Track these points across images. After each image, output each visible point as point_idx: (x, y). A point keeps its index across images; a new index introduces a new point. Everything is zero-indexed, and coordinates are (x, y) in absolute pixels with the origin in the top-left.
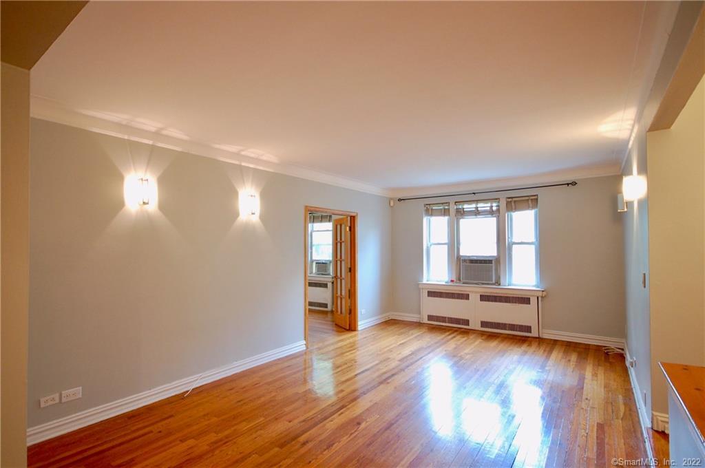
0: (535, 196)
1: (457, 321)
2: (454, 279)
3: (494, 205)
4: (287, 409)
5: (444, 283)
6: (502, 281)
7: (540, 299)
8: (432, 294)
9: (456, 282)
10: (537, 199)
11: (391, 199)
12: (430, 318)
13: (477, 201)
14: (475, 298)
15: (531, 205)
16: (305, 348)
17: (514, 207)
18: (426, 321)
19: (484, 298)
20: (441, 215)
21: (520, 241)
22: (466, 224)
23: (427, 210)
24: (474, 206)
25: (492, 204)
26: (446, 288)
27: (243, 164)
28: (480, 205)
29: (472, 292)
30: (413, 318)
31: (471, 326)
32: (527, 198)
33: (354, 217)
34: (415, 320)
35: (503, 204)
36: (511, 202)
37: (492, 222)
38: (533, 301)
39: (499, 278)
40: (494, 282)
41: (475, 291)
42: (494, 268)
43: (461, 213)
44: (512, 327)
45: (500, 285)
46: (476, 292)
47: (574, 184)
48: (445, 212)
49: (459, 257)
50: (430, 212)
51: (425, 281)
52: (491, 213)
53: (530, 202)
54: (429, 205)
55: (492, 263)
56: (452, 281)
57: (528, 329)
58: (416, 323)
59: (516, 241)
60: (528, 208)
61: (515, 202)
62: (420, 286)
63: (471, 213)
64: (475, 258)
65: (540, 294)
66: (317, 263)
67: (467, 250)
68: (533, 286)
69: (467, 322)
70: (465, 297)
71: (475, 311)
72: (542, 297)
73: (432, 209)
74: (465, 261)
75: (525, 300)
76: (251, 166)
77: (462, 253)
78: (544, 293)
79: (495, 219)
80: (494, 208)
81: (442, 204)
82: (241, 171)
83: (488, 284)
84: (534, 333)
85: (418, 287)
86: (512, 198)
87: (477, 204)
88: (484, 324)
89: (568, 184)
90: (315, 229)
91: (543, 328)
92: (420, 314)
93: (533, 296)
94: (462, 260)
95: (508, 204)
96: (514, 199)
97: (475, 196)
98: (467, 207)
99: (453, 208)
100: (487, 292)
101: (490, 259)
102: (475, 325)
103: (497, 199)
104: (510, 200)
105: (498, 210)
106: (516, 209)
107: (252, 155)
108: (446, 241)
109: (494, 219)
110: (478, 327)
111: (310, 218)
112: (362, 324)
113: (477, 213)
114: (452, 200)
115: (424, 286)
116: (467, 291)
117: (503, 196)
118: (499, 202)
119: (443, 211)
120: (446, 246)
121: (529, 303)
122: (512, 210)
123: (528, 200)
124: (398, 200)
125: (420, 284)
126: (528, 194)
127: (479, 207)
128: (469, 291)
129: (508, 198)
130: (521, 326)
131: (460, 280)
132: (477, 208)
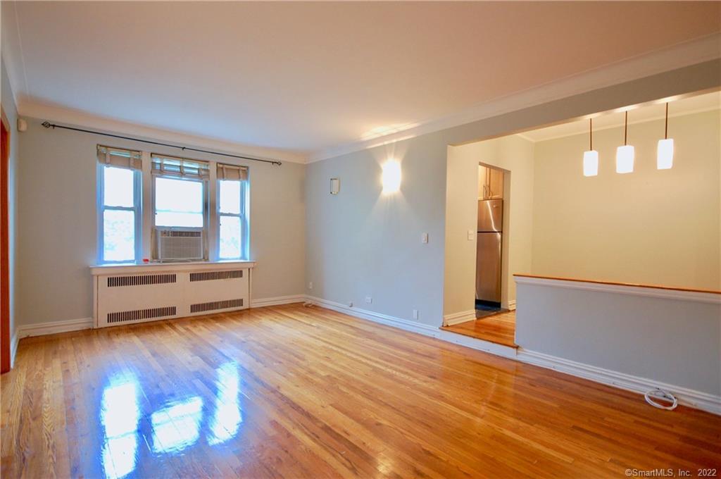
0: (245, 167)
1: (158, 312)
2: (149, 257)
3: (203, 167)
5: (134, 264)
6: (210, 257)
7: (251, 270)
8: (113, 282)
9: (151, 262)
10: (247, 171)
12: (112, 317)
13: (183, 159)
14: (183, 278)
15: (241, 176)
17: (225, 175)
18: (104, 323)
19: (194, 277)
20: (129, 166)
21: (227, 213)
22: (162, 184)
23: (102, 154)
24: (178, 164)
25: (200, 166)
26: (135, 270)
28: (186, 164)
29: (179, 271)
30: (79, 324)
31: (178, 315)
32: (238, 168)
34: (85, 327)
35: (213, 169)
36: (222, 168)
37: (197, 188)
38: (245, 273)
39: (208, 252)
40: (202, 257)
41: (183, 270)
42: (202, 241)
43: (159, 170)
44: (225, 304)
45: (208, 260)
46: (186, 271)
47: (279, 164)
48: (134, 164)
49: (155, 231)
50: (105, 155)
51: (97, 265)
52: (198, 176)
53: (241, 172)
54: (107, 147)
55: (199, 235)
56: (145, 260)
57: (240, 302)
59: (224, 212)
60: (239, 178)
61: (227, 169)
62: (94, 272)
63: (172, 173)
65: (250, 266)
67: (162, 220)
68: (241, 258)
69: (173, 310)
70: (171, 278)
71: (183, 295)
72: (253, 268)
73: (111, 155)
74: (165, 233)
75: (237, 274)
77: (158, 223)
78: (255, 264)
79: (201, 184)
80: (202, 172)
81: (131, 150)
83: (195, 260)
84: (245, 306)
85: (88, 274)
86: (224, 164)
87: (183, 162)
88: (195, 308)
89: (274, 163)
91: (253, 298)
92: (90, 313)
93: (246, 268)
94: (162, 232)
95: (219, 169)
96: (226, 166)
98: (167, 163)
99: (146, 159)
100: (197, 270)
101: (198, 231)
102: (184, 311)
103: (207, 161)
104: (221, 166)
105: (207, 175)
106: (227, 178)
108: (132, 205)
110: (188, 313)
113: (181, 174)
114: (145, 149)
115: (100, 272)
116: (172, 271)
117: (214, 159)
118: (208, 165)
119: (132, 162)
120: (132, 212)
121: (241, 276)
122: (223, 178)
123: (239, 170)
124: (43, 124)
125: (90, 269)
126: (240, 165)
127: (186, 167)
128: (176, 271)
129: (220, 164)
130: (233, 301)
131: (157, 258)
132: (182, 167)
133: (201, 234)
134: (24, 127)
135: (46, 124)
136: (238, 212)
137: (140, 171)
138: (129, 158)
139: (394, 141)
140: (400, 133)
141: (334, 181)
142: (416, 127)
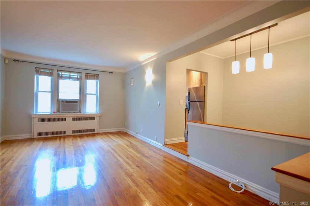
0: (97, 74)
1: (58, 133)
2: (56, 111)
5: (49, 114)
7: (99, 117)
8: (40, 120)
9: (57, 113)
10: (98, 76)
11: (7, 58)
12: (39, 134)
13: (71, 72)
14: (69, 120)
18: (36, 136)
19: (74, 119)
21: (90, 93)
22: (61, 82)
23: (36, 71)
24: (68, 74)
25: (78, 75)
26: (50, 116)
28: (71, 74)
29: (66, 117)
31: (67, 134)
32: (94, 75)
34: (29, 137)
35: (83, 76)
36: (87, 75)
37: (77, 83)
38: (96, 118)
39: (81, 109)
40: (78, 111)
41: (69, 116)
43: (60, 77)
44: (87, 131)
45: (81, 112)
47: (112, 73)
48: (51, 74)
49: (58, 100)
50: (39, 71)
51: (34, 114)
52: (77, 79)
53: (95, 77)
54: (39, 68)
55: (77, 103)
56: (54, 112)
57: (94, 130)
59: (88, 93)
60: (95, 79)
61: (89, 75)
63: (66, 78)
64: (68, 100)
67: (62, 96)
68: (96, 112)
69: (64, 132)
70: (64, 120)
71: (69, 126)
72: (100, 116)
73: (41, 71)
75: (92, 118)
77: (60, 98)
78: (101, 115)
80: (79, 77)
81: (49, 69)
83: (75, 112)
84: (96, 132)
85: (30, 117)
86: (88, 74)
87: (70, 73)
88: (74, 132)
89: (110, 72)
91: (100, 129)
92: (31, 132)
93: (96, 116)
94: (61, 101)
96: (89, 74)
97: (70, 69)
98: (64, 74)
99: (55, 73)
100: (75, 116)
101: (76, 101)
102: (69, 133)
103: (81, 73)
104: (87, 74)
105: (81, 78)
106: (90, 79)
108: (50, 90)
109: (79, 82)
110: (71, 134)
113: (70, 78)
114: (55, 69)
115: (35, 116)
116: (64, 117)
117: (84, 72)
118: (81, 74)
119: (49, 74)
120: (50, 93)
121: (95, 119)
122: (88, 79)
123: (95, 76)
124: (14, 60)
125: (31, 115)
126: (95, 73)
127: (71, 75)
128: (65, 117)
129: (86, 73)
130: (91, 130)
131: (59, 111)
132: (70, 75)
133: (78, 102)
134: (7, 62)
135: (15, 60)
136: (95, 93)
137: (52, 77)
138: (48, 72)
139: (150, 61)
140: (152, 57)
141: (132, 79)
142: (156, 55)
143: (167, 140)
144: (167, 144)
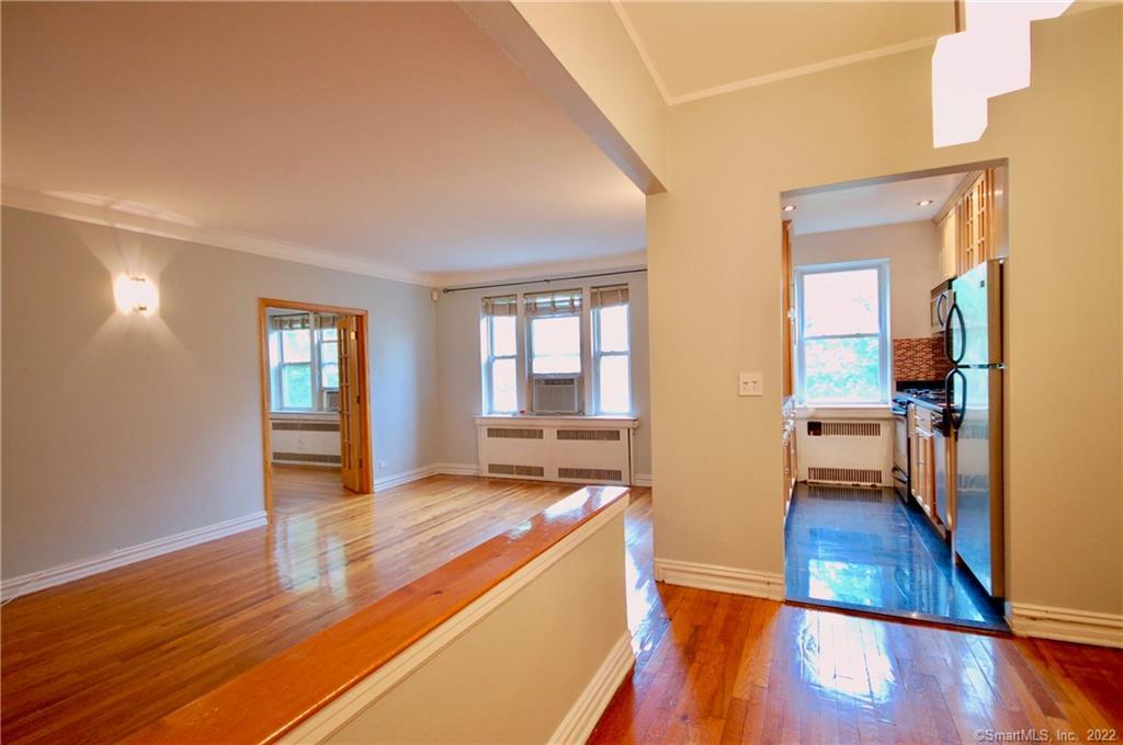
0: (625, 284)
1: (528, 470)
2: (525, 408)
3: (576, 298)
4: (170, 610)
5: (510, 416)
6: (587, 410)
7: (631, 431)
8: (494, 432)
9: (527, 414)
10: (627, 290)
11: (435, 289)
12: (492, 468)
13: (554, 292)
14: (550, 435)
15: (621, 298)
16: (266, 523)
17: (600, 301)
18: (486, 473)
19: (563, 434)
20: (505, 314)
21: (611, 351)
22: (540, 326)
23: (486, 306)
24: (549, 299)
25: (572, 296)
26: (512, 422)
27: (119, 226)
28: (557, 298)
30: (467, 469)
31: (546, 477)
33: (361, 317)
34: (472, 473)
35: (587, 296)
36: (596, 293)
37: (573, 323)
38: (624, 434)
39: (584, 405)
40: (576, 410)
41: (550, 425)
42: (576, 390)
43: (533, 311)
44: (598, 474)
45: (584, 414)
46: (552, 427)
48: (511, 310)
49: (531, 375)
50: (491, 309)
51: (484, 415)
52: (572, 310)
53: (620, 294)
54: (490, 298)
55: (573, 384)
56: (522, 412)
57: (617, 475)
58: (474, 476)
59: (605, 351)
60: (620, 302)
61: (601, 293)
62: (478, 422)
63: (546, 311)
64: (553, 377)
65: (630, 425)
66: (328, 393)
67: (541, 367)
69: (540, 471)
70: (538, 434)
71: (550, 453)
72: (634, 429)
73: (493, 305)
74: (538, 381)
75: (613, 435)
76: (137, 229)
77: (535, 371)
78: (636, 423)
79: (577, 318)
80: (576, 303)
81: (507, 296)
82: (116, 238)
83: (569, 414)
84: (624, 481)
86: (597, 288)
87: (553, 296)
88: (562, 472)
90: (325, 339)
91: (635, 472)
92: (478, 463)
93: (625, 428)
94: (535, 380)
95: (593, 295)
96: (600, 290)
97: (550, 285)
98: (542, 300)
99: (521, 302)
100: (567, 426)
102: (551, 475)
103: (577, 289)
104: (595, 290)
105: (581, 306)
106: (603, 305)
107: (139, 212)
108: (514, 353)
109: (576, 320)
110: (555, 477)
111: (316, 320)
112: (379, 483)
113: (553, 310)
114: (519, 290)
115: (483, 422)
116: (540, 426)
117: (586, 285)
118: (581, 294)
119: (507, 308)
120: (514, 361)
121: (618, 438)
123: (617, 290)
124: (444, 291)
125: (475, 418)
126: (617, 282)
127: (557, 302)
128: (543, 426)
129: (593, 288)
130: (609, 472)
131: (532, 410)
132: (554, 302)
133: (576, 382)
134: (435, 298)
135: (446, 291)
136: (626, 348)
137: (517, 317)
138: (506, 305)
143: (665, 562)
144: (666, 581)
